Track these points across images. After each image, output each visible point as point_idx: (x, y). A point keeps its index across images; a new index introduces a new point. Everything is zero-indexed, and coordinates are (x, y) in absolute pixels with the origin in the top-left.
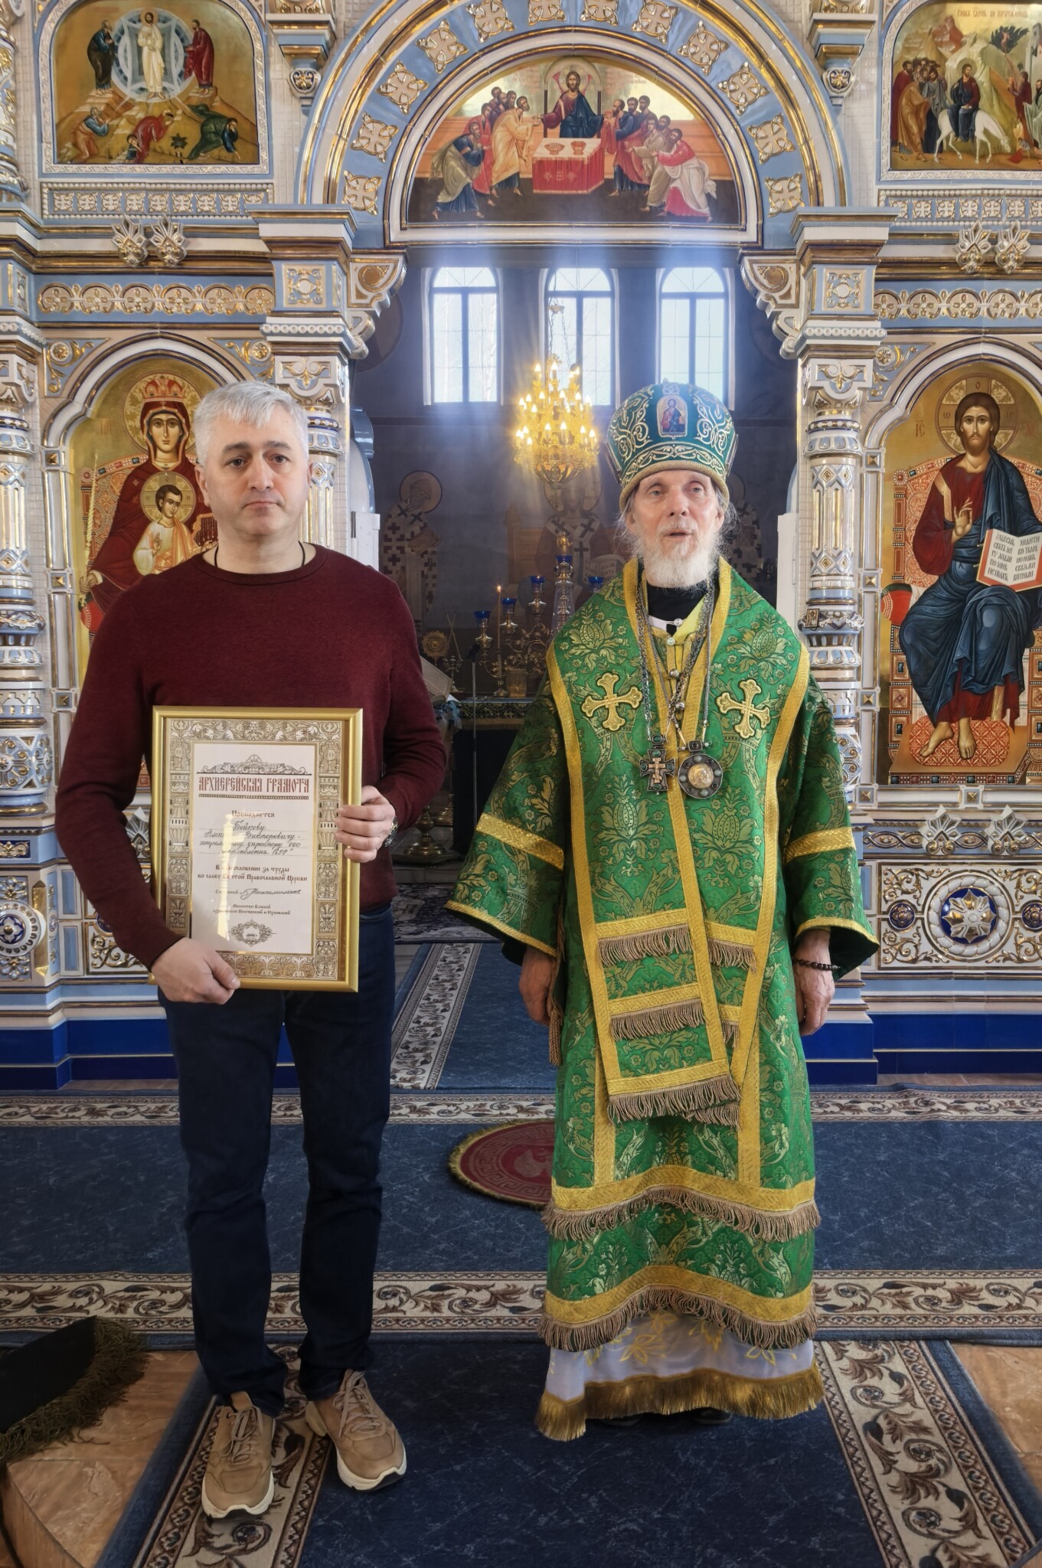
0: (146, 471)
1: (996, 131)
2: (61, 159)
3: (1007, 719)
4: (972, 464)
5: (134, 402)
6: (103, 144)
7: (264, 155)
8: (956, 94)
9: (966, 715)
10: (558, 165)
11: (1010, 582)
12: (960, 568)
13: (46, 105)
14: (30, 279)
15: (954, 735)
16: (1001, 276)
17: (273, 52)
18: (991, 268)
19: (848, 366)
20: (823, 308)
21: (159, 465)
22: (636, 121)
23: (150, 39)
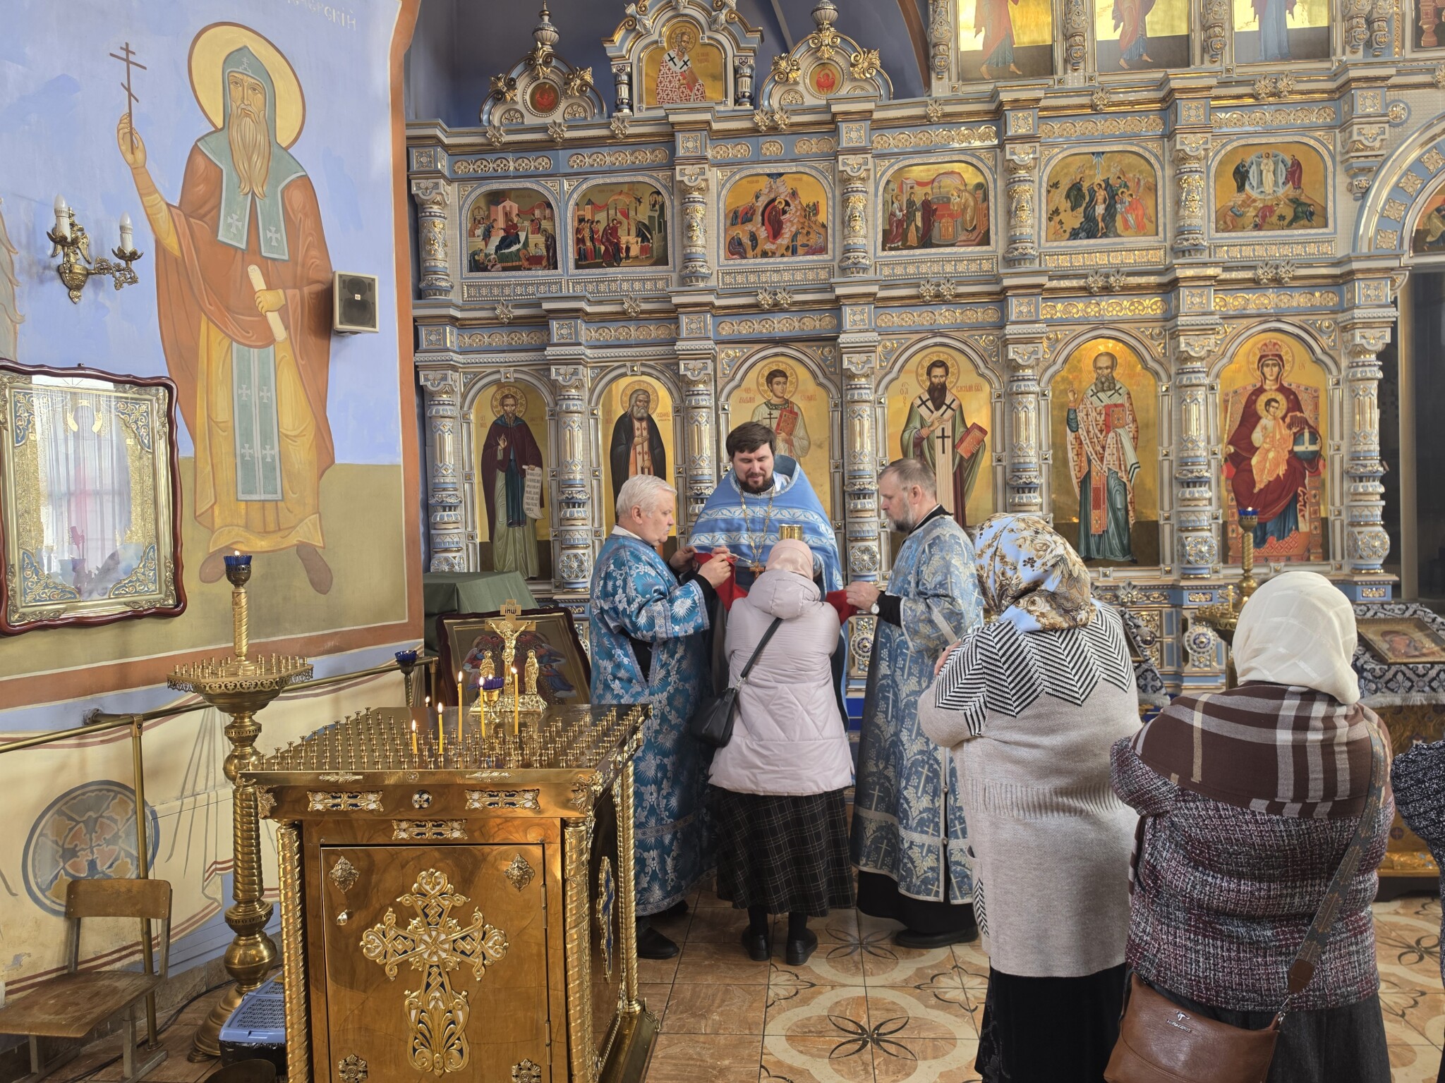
0: (1259, 391)
2: (1219, 230)
6: (1240, 222)
7: (1331, 223)
13: (1212, 203)
17: (1339, 170)
21: (1266, 387)
23: (1267, 166)
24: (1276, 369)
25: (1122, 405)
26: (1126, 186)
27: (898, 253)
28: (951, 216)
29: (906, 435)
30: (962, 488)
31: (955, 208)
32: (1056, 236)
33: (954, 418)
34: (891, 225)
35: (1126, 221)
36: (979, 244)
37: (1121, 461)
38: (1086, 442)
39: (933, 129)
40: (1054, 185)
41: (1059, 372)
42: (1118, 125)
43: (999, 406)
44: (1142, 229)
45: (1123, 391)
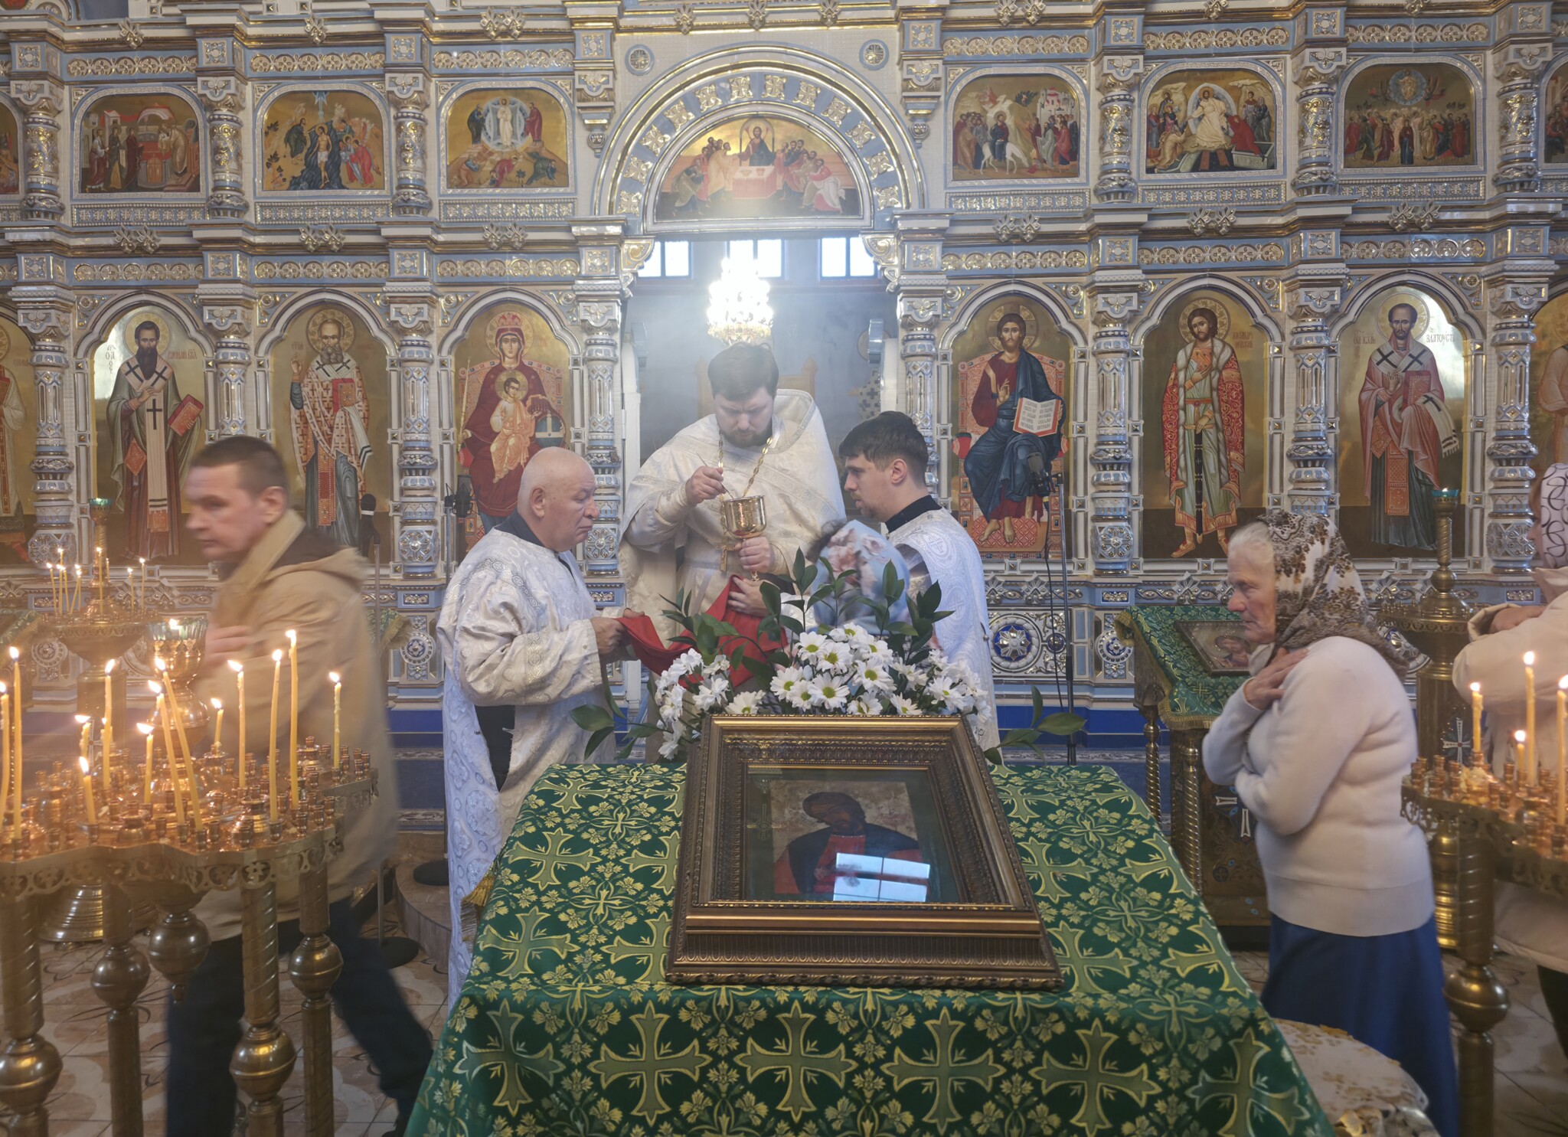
0: (498, 369)
1: (1019, 154)
2: (450, 185)
3: (1035, 517)
4: (1008, 358)
5: (492, 328)
7: (571, 181)
8: (994, 133)
9: (1008, 515)
10: (749, 182)
11: (1035, 431)
12: (1002, 423)
13: (443, 155)
14: (432, 257)
15: (1001, 527)
16: (1024, 242)
17: (578, 122)
18: (1016, 239)
19: (926, 302)
20: (912, 268)
21: (506, 365)
22: (795, 155)
23: (505, 114)
24: (515, 345)
25: (351, 380)
26: (351, 131)
27: (99, 195)
28: (159, 156)
29: (113, 406)
30: (177, 469)
31: (162, 147)
32: (275, 184)
33: (165, 388)
34: (91, 162)
35: (351, 171)
36: (190, 190)
37: (350, 443)
38: (312, 420)
39: (136, 56)
40: (272, 127)
41: (279, 340)
42: (343, 60)
43: (210, 376)
44: (368, 181)
45: (352, 363)
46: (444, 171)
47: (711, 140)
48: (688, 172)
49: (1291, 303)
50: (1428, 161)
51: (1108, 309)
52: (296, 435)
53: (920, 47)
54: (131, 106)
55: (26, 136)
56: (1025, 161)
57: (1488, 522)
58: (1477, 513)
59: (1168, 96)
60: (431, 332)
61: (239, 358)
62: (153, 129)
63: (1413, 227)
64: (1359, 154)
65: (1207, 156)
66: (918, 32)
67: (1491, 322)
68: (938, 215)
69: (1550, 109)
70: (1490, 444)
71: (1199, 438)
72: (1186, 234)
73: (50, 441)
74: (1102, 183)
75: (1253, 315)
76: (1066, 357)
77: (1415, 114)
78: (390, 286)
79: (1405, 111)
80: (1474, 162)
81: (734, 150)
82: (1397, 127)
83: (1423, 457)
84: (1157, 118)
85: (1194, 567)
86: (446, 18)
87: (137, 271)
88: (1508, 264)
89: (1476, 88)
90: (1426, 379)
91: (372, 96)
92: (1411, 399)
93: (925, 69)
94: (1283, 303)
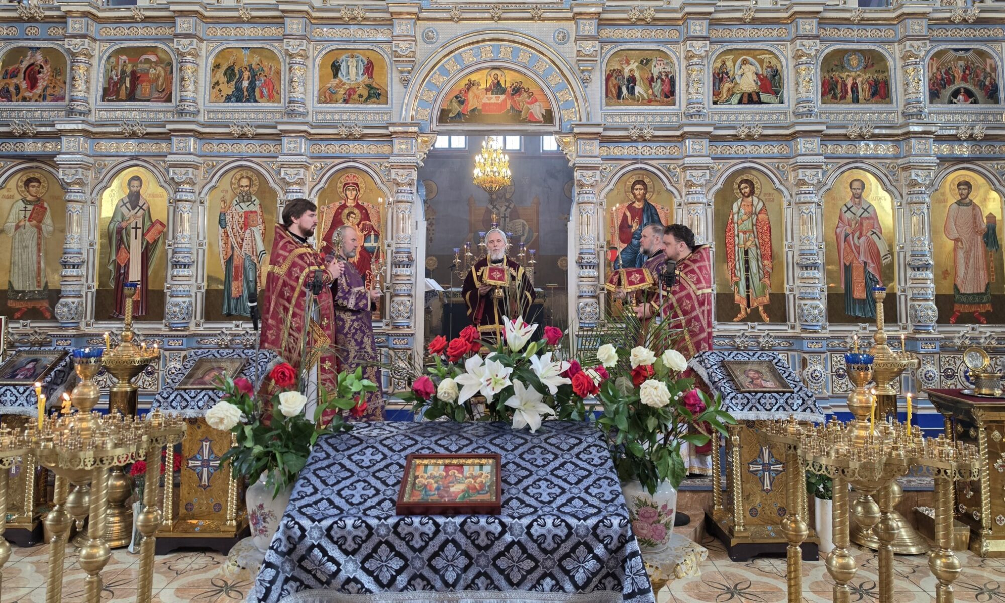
0: (344, 206)
1: (642, 92)
2: (319, 102)
4: (638, 205)
6: (335, 97)
7: (390, 101)
8: (628, 81)
10: (491, 104)
12: (635, 242)
13: (316, 84)
14: (307, 142)
16: (645, 141)
17: (394, 68)
18: (641, 138)
19: (590, 173)
20: (581, 154)
21: (348, 204)
22: (517, 91)
23: (352, 63)
24: (354, 193)
25: (256, 212)
26: (263, 70)
28: (149, 81)
29: (112, 226)
30: (147, 263)
31: (151, 76)
32: (216, 99)
33: (144, 216)
34: (109, 85)
35: (262, 92)
36: (166, 101)
37: (253, 249)
38: (231, 235)
39: (140, 25)
40: (217, 66)
41: (214, 187)
42: (258, 31)
43: (171, 208)
44: (271, 98)
45: (257, 202)
46: (316, 93)
47: (470, 81)
48: (456, 97)
49: (795, 178)
50: (867, 101)
51: (692, 179)
52: (221, 243)
53: (586, 33)
54: (135, 53)
55: (72, 69)
56: (645, 96)
57: (909, 303)
58: (903, 298)
59: (724, 64)
60: (304, 184)
61: (189, 198)
62: (146, 66)
63: (861, 137)
64: (830, 97)
65: (746, 95)
66: (585, 25)
67: (905, 191)
68: (598, 125)
69: (930, 75)
70: (908, 259)
71: (746, 253)
72: (736, 138)
73: (72, 246)
74: (688, 109)
75: (774, 184)
76: (671, 206)
77: (859, 76)
78: (281, 158)
79: (853, 74)
80: (891, 103)
81: (483, 86)
82: (849, 83)
83: (872, 265)
84: (718, 74)
85: (745, 327)
86: (320, 10)
87: (131, 147)
88: (912, 159)
89: (891, 63)
90: (871, 221)
91: (276, 51)
92: (864, 233)
93: (588, 47)
94: (792, 177)
